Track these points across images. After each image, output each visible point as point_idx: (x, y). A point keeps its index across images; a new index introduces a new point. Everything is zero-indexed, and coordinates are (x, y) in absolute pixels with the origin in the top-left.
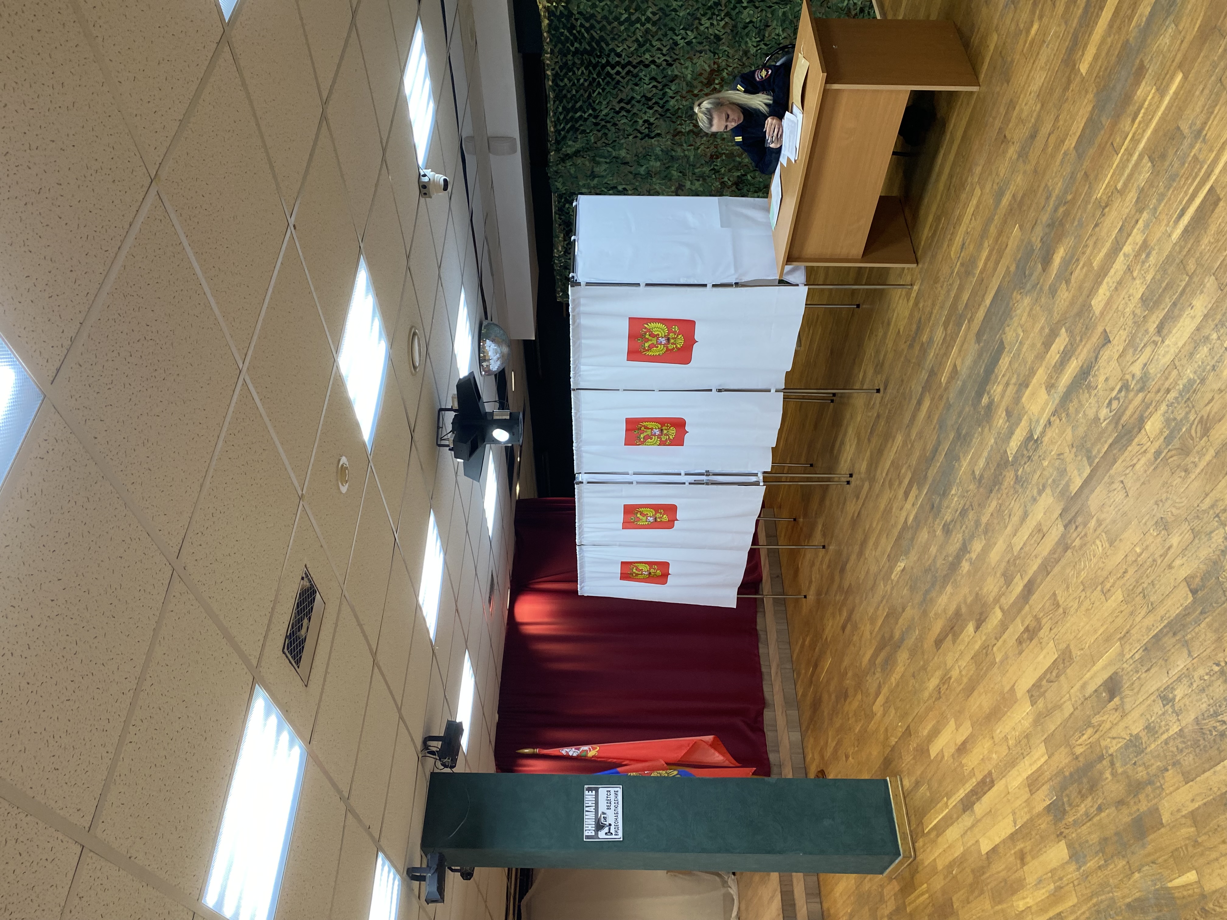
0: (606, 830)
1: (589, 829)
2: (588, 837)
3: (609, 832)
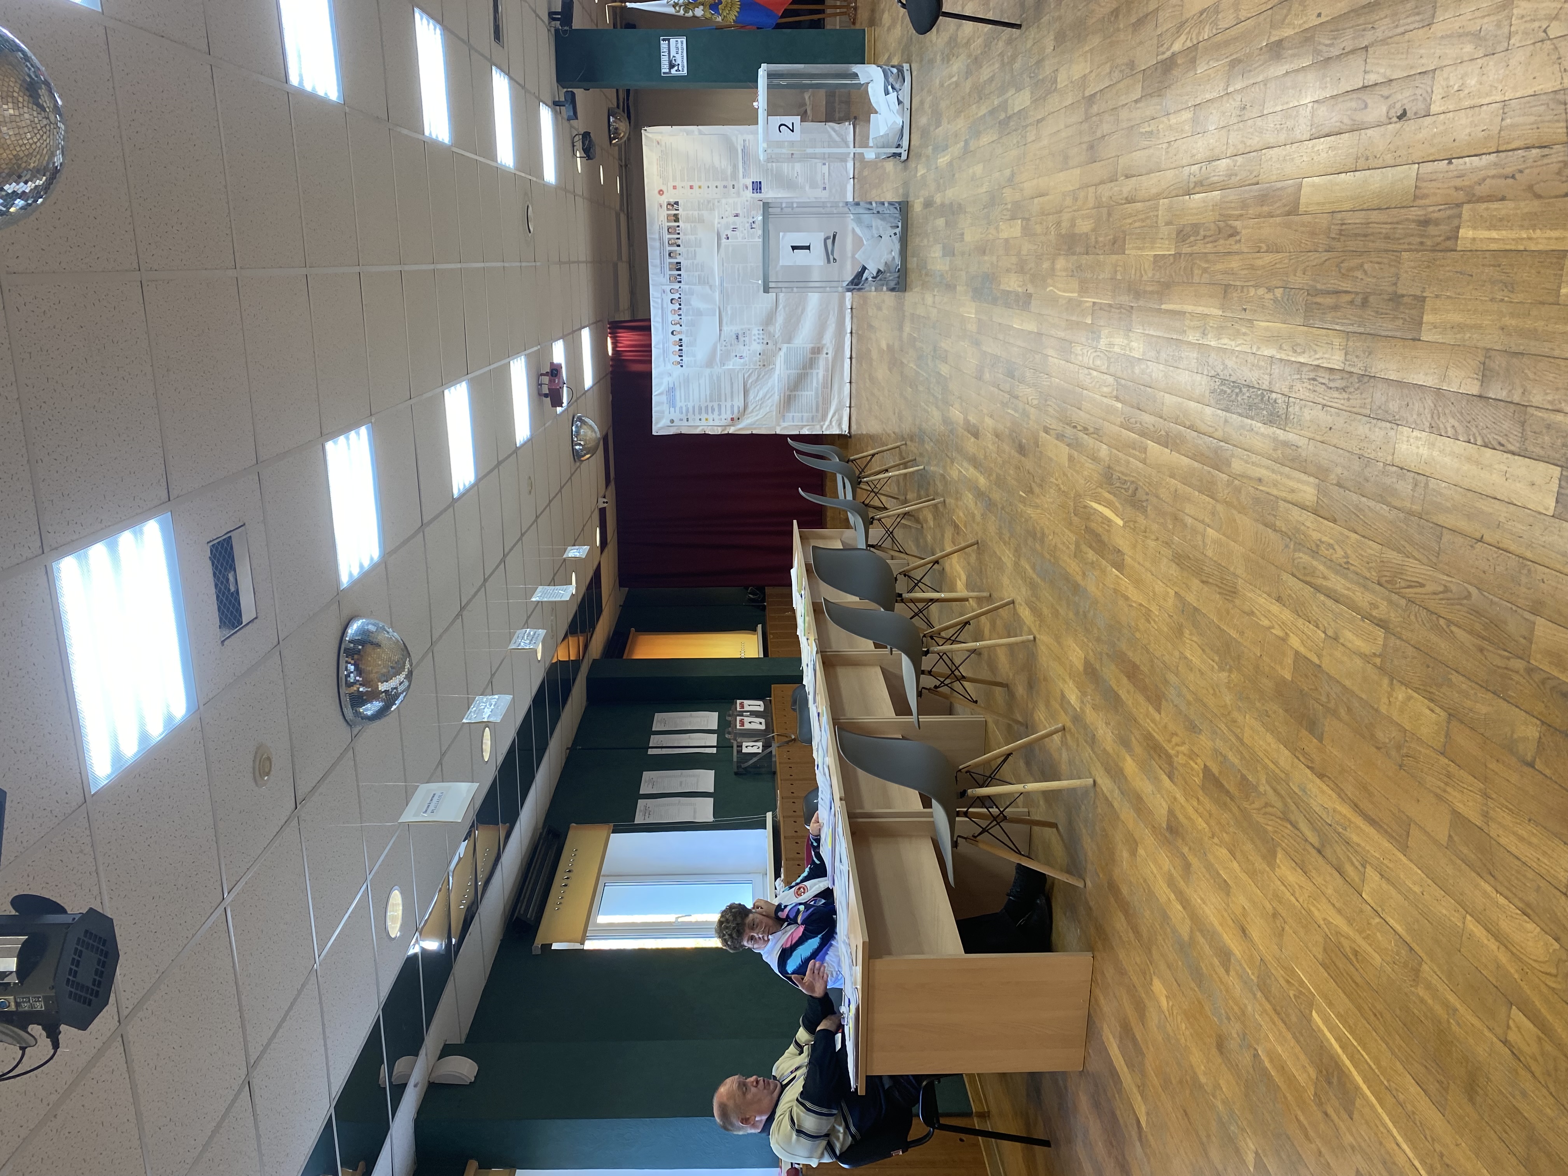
0: (676, 68)
1: (665, 69)
2: (664, 73)
3: (678, 70)
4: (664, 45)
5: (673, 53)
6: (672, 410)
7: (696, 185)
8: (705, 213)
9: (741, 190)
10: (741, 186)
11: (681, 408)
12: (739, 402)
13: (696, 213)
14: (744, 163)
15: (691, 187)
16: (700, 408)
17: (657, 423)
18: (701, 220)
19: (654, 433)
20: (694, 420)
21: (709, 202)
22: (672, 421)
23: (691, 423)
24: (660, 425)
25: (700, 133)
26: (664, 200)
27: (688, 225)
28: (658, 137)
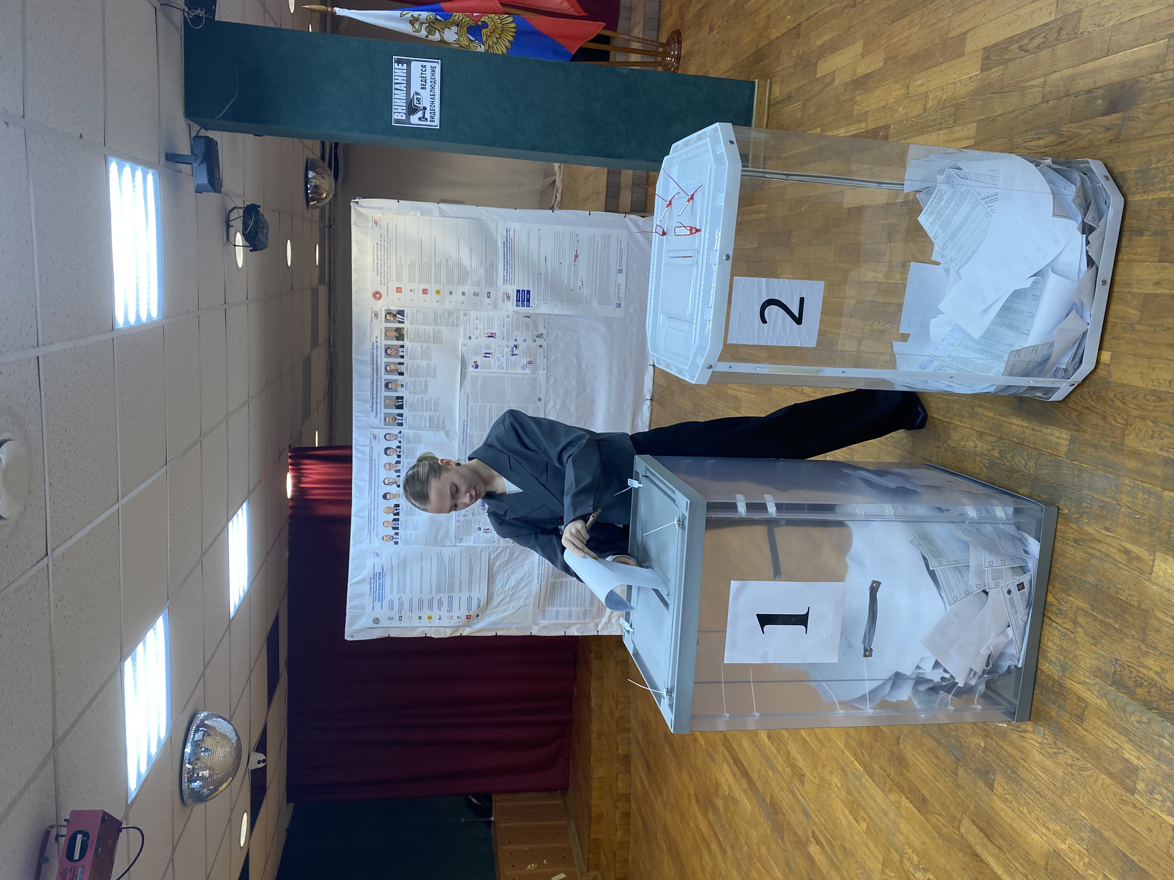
0: (420, 114)
1: (399, 113)
2: (398, 121)
3: (423, 118)
4: (399, 71)
5: (415, 86)
6: (378, 604)
7: (432, 289)
8: (444, 330)
9: (500, 301)
10: (500, 294)
11: (392, 601)
12: (479, 593)
13: (430, 328)
14: (506, 263)
15: (425, 291)
16: (421, 602)
17: (352, 623)
18: (437, 339)
19: (348, 638)
20: (410, 618)
21: (450, 314)
22: (376, 621)
23: (404, 624)
24: (356, 627)
25: (442, 214)
26: (381, 306)
27: (418, 346)
28: (377, 215)
